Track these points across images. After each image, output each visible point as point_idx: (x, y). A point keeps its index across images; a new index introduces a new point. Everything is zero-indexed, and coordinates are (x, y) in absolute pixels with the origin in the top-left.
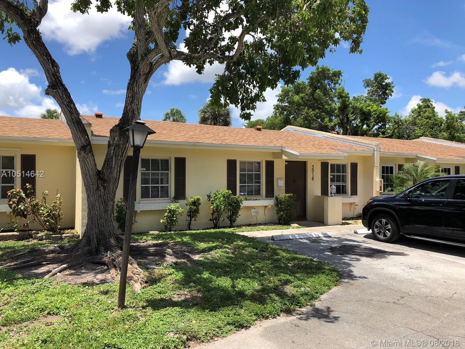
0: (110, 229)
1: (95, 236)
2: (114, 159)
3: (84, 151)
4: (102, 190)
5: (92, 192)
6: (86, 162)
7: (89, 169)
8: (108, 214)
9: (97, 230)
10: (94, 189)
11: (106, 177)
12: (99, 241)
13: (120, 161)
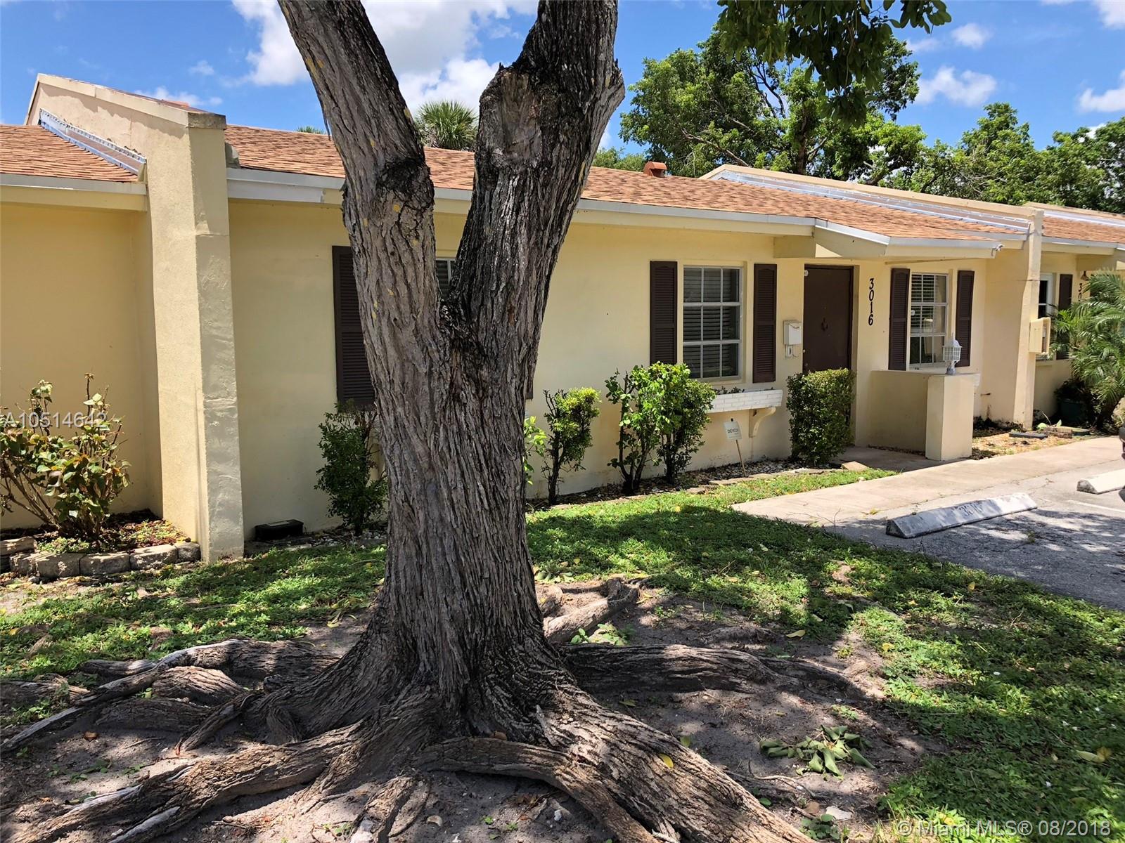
0: (519, 595)
1: (451, 634)
2: (522, 240)
3: (404, 191)
4: (472, 404)
5: (424, 411)
6: (406, 258)
7: (415, 296)
8: (507, 518)
9: (458, 603)
10: (436, 396)
11: (481, 337)
12: (473, 655)
13: (550, 254)
